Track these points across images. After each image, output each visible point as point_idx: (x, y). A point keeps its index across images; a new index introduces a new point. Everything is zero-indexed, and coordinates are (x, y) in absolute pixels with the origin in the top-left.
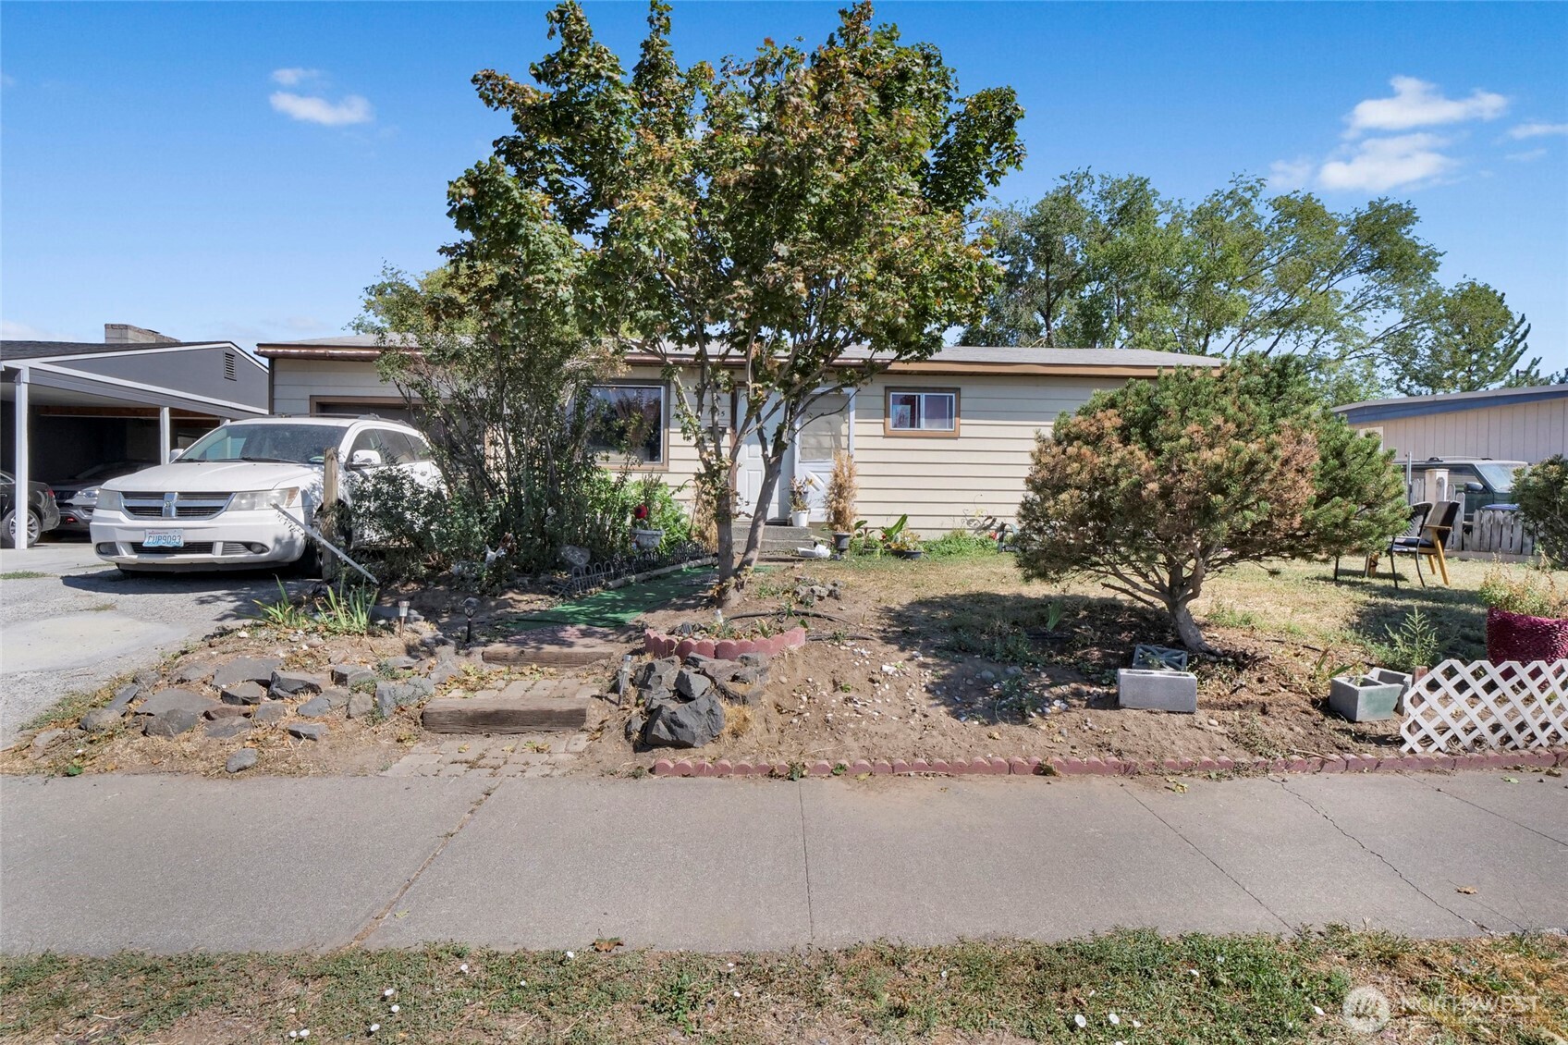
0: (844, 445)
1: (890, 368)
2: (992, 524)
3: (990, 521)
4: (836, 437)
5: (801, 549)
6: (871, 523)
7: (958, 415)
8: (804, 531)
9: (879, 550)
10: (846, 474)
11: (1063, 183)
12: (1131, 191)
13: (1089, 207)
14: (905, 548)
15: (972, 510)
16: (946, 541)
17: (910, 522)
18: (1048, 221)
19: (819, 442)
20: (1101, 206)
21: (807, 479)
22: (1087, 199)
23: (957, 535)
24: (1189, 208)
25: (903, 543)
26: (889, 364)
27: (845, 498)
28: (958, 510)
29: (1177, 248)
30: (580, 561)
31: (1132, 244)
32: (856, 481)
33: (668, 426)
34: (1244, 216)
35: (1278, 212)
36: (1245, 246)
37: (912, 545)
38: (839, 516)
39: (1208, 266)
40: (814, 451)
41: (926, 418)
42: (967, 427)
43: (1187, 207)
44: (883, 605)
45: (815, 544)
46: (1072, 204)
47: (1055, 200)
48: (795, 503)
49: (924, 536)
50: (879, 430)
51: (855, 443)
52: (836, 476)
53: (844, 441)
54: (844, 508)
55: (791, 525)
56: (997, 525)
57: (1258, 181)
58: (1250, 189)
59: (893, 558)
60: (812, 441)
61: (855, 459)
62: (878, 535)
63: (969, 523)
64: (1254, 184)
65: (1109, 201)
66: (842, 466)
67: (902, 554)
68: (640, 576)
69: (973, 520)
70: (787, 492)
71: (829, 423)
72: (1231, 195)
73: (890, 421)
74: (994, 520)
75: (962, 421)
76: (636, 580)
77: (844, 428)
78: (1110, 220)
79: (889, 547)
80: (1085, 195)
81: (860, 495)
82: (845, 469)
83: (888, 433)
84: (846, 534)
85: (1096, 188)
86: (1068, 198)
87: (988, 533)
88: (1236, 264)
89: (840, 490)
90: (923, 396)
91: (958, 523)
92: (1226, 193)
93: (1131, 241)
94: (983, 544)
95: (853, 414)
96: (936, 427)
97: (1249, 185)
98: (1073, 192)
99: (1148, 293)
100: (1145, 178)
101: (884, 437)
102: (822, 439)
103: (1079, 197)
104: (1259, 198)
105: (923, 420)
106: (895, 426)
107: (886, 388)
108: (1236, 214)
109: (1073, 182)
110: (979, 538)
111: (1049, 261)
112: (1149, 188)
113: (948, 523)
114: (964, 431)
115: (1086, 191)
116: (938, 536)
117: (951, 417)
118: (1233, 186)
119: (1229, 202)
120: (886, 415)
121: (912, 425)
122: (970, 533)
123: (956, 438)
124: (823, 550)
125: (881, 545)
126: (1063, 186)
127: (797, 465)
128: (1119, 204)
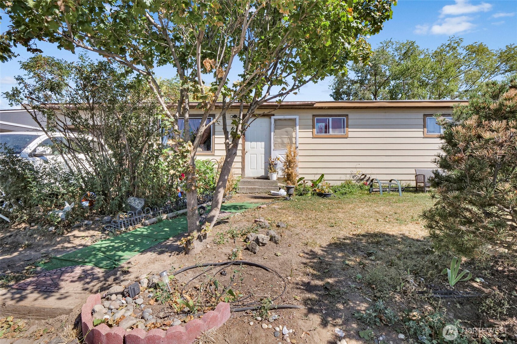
0: (294, 142)
1: (315, 106)
2: (364, 178)
3: (363, 176)
4: (291, 138)
5: (272, 192)
6: (307, 177)
7: (347, 127)
8: (274, 182)
9: (310, 192)
10: (293, 155)
11: (381, 45)
12: (408, 47)
13: (391, 53)
14: (323, 192)
15: (355, 171)
16: (343, 186)
17: (326, 177)
18: (375, 59)
19: (282, 141)
20: (396, 53)
21: (277, 158)
22: (390, 51)
23: (348, 183)
24: (431, 52)
25: (322, 190)
26: (315, 104)
27: (292, 168)
28: (348, 171)
29: (428, 66)
30: (138, 206)
31: (410, 65)
32: (298, 159)
33: (214, 134)
34: (454, 53)
35: (468, 51)
36: (455, 65)
37: (327, 190)
38: (289, 177)
39: (441, 73)
40: (280, 145)
41: (332, 128)
42: (352, 132)
43: (430, 52)
44: (310, 248)
45: (280, 189)
46: (385, 53)
47: (378, 52)
48: (271, 169)
49: (332, 183)
50: (310, 135)
51: (299, 141)
52: (288, 156)
53: (294, 140)
54: (292, 173)
55: (269, 179)
56: (366, 178)
57: (460, 39)
58: (457, 43)
59: (317, 197)
60: (279, 140)
61: (299, 148)
62: (310, 184)
63: (353, 177)
64: (458, 40)
65: (399, 51)
66: (290, 152)
67: (322, 195)
68: (171, 215)
69: (355, 176)
70: (267, 164)
71: (287, 132)
72: (449, 45)
73: (315, 130)
74: (366, 176)
75: (349, 130)
76: (167, 218)
77: (294, 134)
78: (399, 58)
79: (315, 190)
80: (390, 49)
81: (300, 165)
82: (292, 153)
83: (314, 136)
84: (292, 186)
85: (394, 46)
86: (383, 51)
87: (362, 182)
88: (452, 71)
89: (290, 163)
90: (331, 119)
91: (348, 177)
92: (447, 44)
93: (409, 64)
94: (361, 187)
95: (298, 127)
96: (337, 133)
97: (456, 41)
98: (385, 48)
99: (416, 84)
100: (414, 41)
101: (313, 138)
102: (284, 139)
103: (388, 50)
104: (460, 46)
105: (331, 129)
106: (318, 133)
107: (313, 115)
108: (451, 53)
109: (385, 45)
110: (359, 184)
111: (376, 75)
112: (415, 45)
113: (343, 177)
114: (350, 134)
115: (390, 47)
116: (339, 183)
117: (344, 128)
118: (449, 42)
119: (448, 48)
120: (313, 127)
121: (326, 132)
122: (354, 182)
123: (347, 138)
124: (283, 192)
125: (311, 190)
126: (381, 46)
127: (273, 152)
128: (403, 52)
